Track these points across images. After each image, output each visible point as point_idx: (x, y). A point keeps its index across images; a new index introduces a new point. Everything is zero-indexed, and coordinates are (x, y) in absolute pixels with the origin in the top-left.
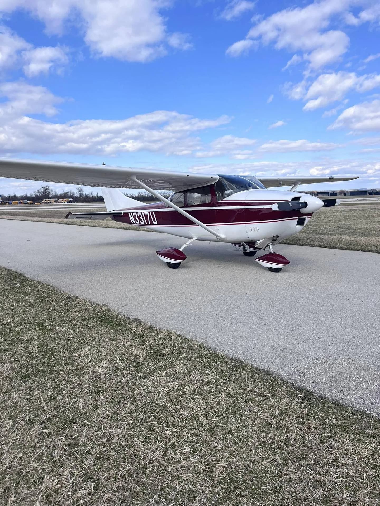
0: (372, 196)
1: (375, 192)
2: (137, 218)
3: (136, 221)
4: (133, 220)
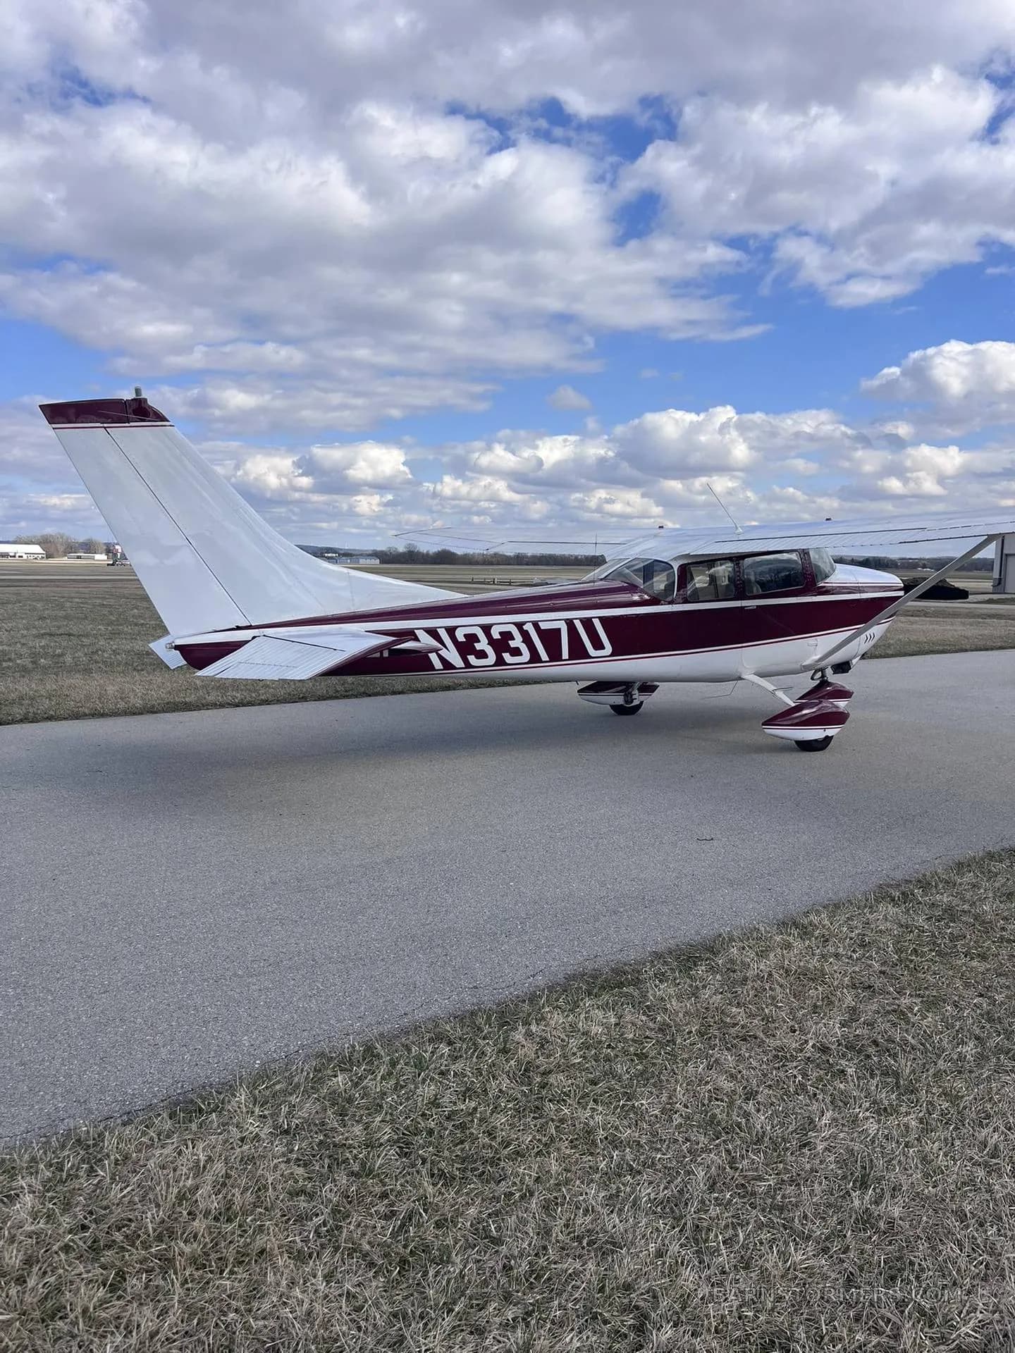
2: (483, 645)
3: (472, 659)
4: (453, 656)
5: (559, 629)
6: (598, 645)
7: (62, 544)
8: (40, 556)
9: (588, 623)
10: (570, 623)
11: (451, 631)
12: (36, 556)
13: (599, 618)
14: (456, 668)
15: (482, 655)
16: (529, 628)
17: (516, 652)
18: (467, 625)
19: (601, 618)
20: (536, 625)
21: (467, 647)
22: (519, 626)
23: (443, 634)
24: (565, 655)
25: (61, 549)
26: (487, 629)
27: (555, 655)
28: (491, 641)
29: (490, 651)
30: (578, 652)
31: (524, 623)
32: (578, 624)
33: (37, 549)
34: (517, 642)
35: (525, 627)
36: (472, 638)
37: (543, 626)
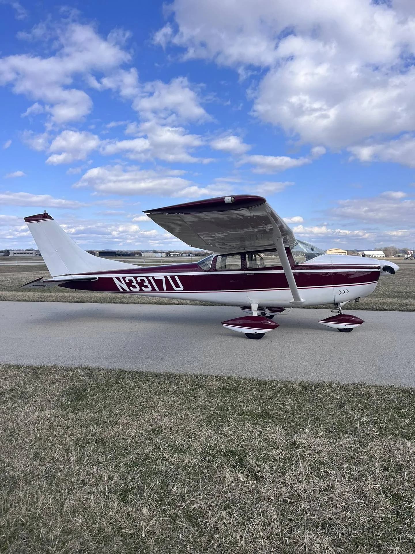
0: (120, 257)
1: (123, 253)
2: (134, 283)
3: (131, 288)
4: (125, 287)
5: (162, 280)
6: (178, 286)
7: (392, 251)
8: (383, 256)
9: (173, 278)
10: (166, 277)
11: (124, 278)
12: (381, 256)
13: (177, 276)
14: (127, 291)
15: (134, 287)
16: (150, 278)
17: (146, 287)
18: (129, 277)
19: (178, 276)
20: (153, 277)
21: (129, 284)
22: (147, 277)
23: (121, 279)
24: (165, 289)
25: (392, 253)
26: (136, 278)
27: (161, 289)
28: (137, 283)
29: (137, 286)
30: (170, 288)
31: (149, 277)
32: (169, 278)
33: (381, 253)
34: (146, 283)
35: (149, 278)
36: (131, 281)
37: (156, 278)
